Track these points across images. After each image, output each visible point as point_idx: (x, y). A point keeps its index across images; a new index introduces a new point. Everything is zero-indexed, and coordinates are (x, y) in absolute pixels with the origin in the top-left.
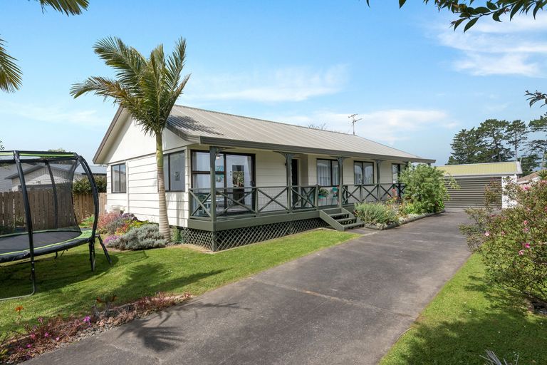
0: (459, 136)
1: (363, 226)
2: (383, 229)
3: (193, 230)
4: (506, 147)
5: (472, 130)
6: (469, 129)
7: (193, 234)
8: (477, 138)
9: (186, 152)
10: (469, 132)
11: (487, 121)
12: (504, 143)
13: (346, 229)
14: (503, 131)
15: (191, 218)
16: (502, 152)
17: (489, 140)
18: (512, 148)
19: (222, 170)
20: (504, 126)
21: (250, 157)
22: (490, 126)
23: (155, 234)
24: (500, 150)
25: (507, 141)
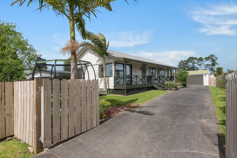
0: (180, 62)
1: (167, 89)
2: (175, 90)
3: (116, 89)
4: (197, 66)
5: (185, 60)
6: (184, 60)
7: (116, 91)
8: (187, 63)
9: (113, 63)
10: (184, 61)
11: (190, 58)
12: (196, 65)
13: (163, 90)
14: (196, 61)
15: (115, 86)
16: (195, 68)
17: (190, 64)
18: (199, 67)
19: (123, 70)
20: (196, 59)
21: (130, 66)
22: (191, 59)
23: (103, 91)
24: (194, 67)
25: (197, 64)
